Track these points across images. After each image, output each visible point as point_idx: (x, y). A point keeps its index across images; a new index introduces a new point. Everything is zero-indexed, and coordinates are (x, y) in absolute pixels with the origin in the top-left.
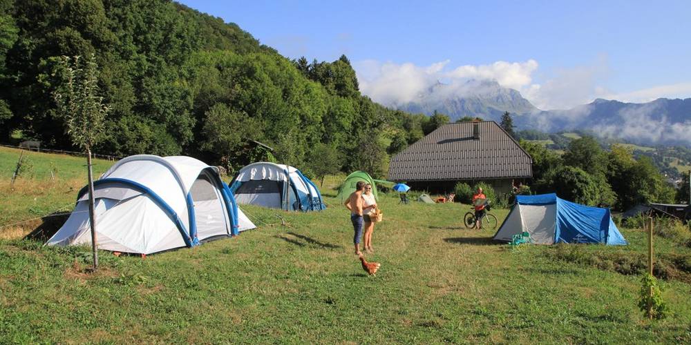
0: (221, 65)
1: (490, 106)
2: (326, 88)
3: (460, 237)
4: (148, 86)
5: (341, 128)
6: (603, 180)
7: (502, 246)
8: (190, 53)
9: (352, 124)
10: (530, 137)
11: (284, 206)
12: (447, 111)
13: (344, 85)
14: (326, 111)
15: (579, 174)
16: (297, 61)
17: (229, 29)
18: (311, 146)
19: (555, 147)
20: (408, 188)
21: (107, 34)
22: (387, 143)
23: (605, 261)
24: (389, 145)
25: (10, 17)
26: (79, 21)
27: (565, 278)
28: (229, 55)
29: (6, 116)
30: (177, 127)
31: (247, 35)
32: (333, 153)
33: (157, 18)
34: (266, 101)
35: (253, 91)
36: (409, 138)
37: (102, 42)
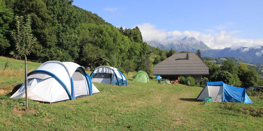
0: (90, 29)
1: (192, 47)
2: (130, 39)
3: (183, 98)
4: (62, 36)
5: (136, 54)
6: (237, 76)
7: (201, 102)
8: (78, 24)
9: (140, 53)
10: (207, 60)
11: (112, 83)
12: (176, 49)
13: (137, 38)
14: (130, 48)
15: (227, 74)
16: (119, 28)
17: (94, 16)
18: (123, 60)
19: (217, 63)
20: (161, 78)
21: (47, 16)
22: (153, 60)
23: (245, 110)
24: (153, 61)
25: (11, 9)
26: (37, 11)
27: (230, 118)
28: (93, 25)
29: (8, 46)
30: (72, 52)
31: (101, 18)
32: (132, 63)
33: (66, 10)
34: (107, 43)
35: (102, 39)
36: (161, 58)
37: (45, 19)
